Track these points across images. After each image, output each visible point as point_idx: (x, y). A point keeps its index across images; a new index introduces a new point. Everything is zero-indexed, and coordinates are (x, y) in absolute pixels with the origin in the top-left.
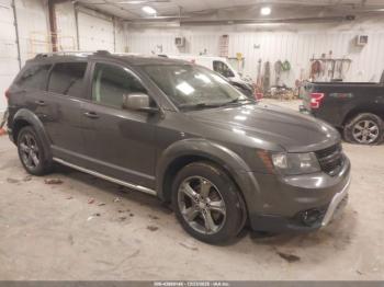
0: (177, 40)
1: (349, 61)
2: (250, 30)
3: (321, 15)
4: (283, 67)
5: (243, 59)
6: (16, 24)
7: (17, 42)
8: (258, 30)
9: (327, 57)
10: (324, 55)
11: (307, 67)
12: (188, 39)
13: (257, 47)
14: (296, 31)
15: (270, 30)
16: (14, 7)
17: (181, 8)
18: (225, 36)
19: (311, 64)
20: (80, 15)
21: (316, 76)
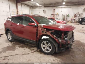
0: (43, 11)
1: (83, 14)
2: (60, 8)
3: (76, 4)
4: (68, 16)
5: (58, 14)
6: (9, 8)
7: (10, 12)
8: (62, 8)
9: (78, 13)
10: (77, 13)
11: (73, 16)
12: (46, 10)
13: (61, 12)
14: (70, 8)
15: (64, 8)
16: (9, 4)
17: (44, 3)
18: (54, 9)
19: (74, 15)
20: (22, 6)
21: (75, 18)
